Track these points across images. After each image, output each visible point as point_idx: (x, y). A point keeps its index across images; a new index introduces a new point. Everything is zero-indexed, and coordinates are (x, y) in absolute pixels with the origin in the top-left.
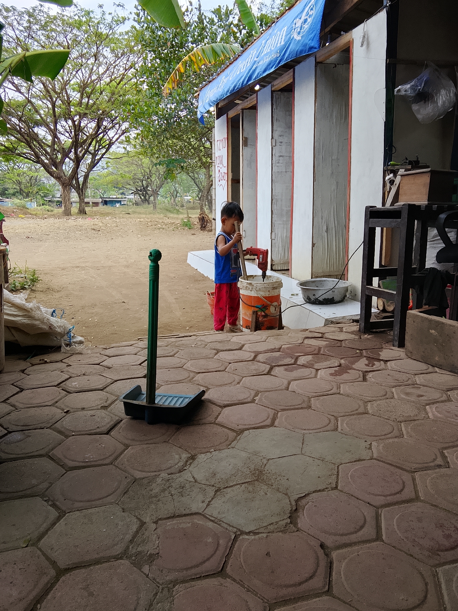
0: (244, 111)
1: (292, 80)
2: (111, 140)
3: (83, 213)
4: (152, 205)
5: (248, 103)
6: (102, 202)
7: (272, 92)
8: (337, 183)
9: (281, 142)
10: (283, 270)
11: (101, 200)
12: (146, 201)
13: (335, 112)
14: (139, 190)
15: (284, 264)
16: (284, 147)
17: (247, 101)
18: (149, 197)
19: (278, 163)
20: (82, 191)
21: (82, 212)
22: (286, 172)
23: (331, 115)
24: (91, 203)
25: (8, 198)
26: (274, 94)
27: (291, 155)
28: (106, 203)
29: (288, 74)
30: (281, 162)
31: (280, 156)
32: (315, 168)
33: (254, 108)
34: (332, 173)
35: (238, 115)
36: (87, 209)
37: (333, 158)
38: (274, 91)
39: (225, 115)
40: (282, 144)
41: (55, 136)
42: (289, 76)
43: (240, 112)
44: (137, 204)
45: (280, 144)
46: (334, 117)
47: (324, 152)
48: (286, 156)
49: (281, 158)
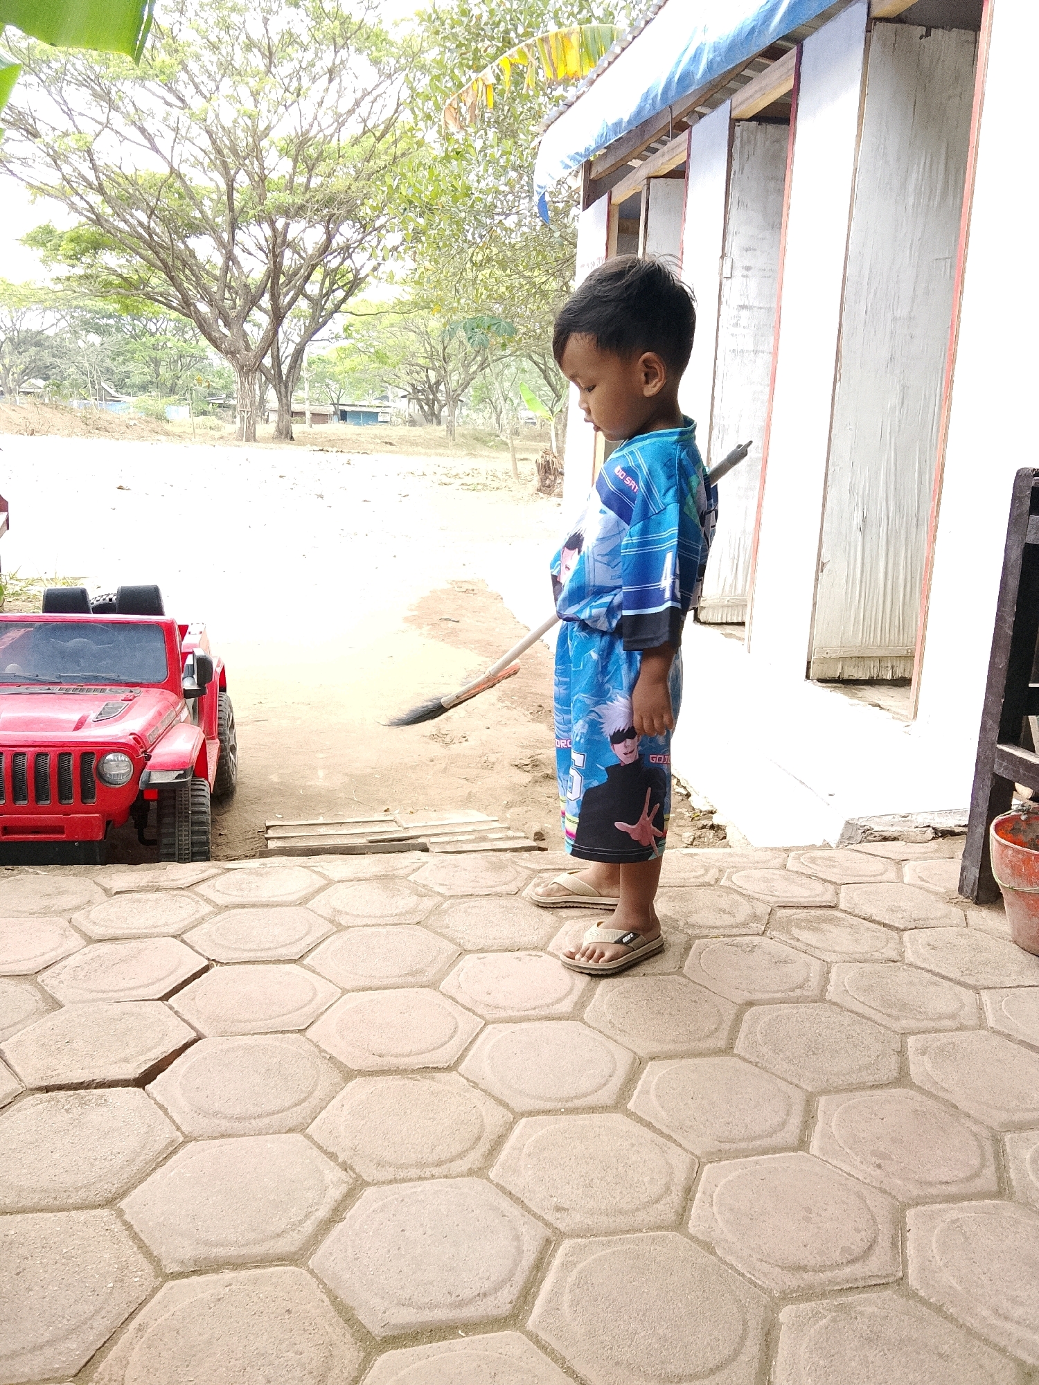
0: (652, 180)
1: (790, 85)
2: (358, 271)
3: (286, 437)
4: (444, 426)
5: (665, 160)
6: (335, 413)
7: (734, 122)
8: (904, 388)
9: (748, 268)
10: (727, 624)
11: (332, 409)
12: (433, 416)
13: (914, 176)
14: (419, 391)
15: (732, 606)
16: (753, 284)
17: (663, 155)
18: (441, 407)
19: (736, 325)
20: (286, 387)
21: (285, 434)
22: (756, 352)
23: (903, 185)
24: (308, 415)
25: (129, 394)
26: (738, 130)
27: (774, 305)
28: (344, 416)
29: (782, 65)
30: (743, 322)
31: (743, 307)
32: (844, 342)
33: (680, 173)
34: (892, 358)
35: (637, 196)
36: (297, 429)
37: (898, 314)
38: (739, 120)
39: (606, 197)
40: (749, 273)
41: (230, 257)
42: (784, 70)
43: (641, 187)
44: (413, 423)
45: (745, 273)
46: (911, 187)
47: (871, 295)
48: (761, 308)
49: (744, 313)
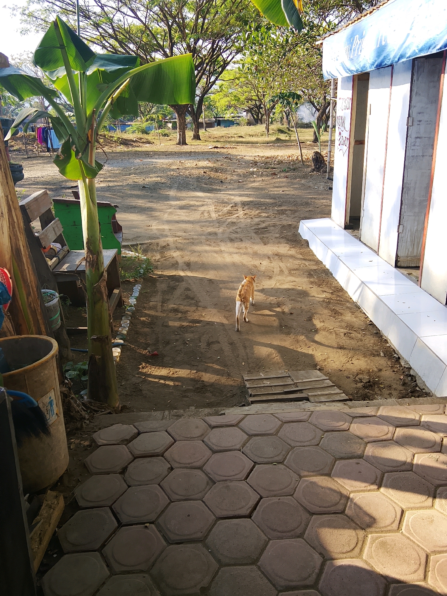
2: (225, 61)
3: (198, 139)
4: (264, 125)
6: (216, 122)
9: (420, 121)
10: (409, 267)
11: (214, 120)
12: (259, 120)
14: (252, 109)
15: (411, 260)
16: (422, 127)
18: (262, 116)
19: (414, 145)
20: (196, 116)
21: (196, 137)
22: (423, 156)
24: (204, 125)
26: (416, 62)
28: (219, 123)
30: (417, 144)
31: (417, 138)
36: (201, 133)
40: (420, 123)
44: (249, 123)
45: (419, 123)
48: (425, 137)
49: (418, 140)
